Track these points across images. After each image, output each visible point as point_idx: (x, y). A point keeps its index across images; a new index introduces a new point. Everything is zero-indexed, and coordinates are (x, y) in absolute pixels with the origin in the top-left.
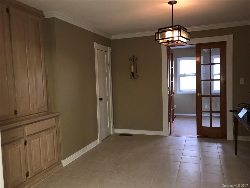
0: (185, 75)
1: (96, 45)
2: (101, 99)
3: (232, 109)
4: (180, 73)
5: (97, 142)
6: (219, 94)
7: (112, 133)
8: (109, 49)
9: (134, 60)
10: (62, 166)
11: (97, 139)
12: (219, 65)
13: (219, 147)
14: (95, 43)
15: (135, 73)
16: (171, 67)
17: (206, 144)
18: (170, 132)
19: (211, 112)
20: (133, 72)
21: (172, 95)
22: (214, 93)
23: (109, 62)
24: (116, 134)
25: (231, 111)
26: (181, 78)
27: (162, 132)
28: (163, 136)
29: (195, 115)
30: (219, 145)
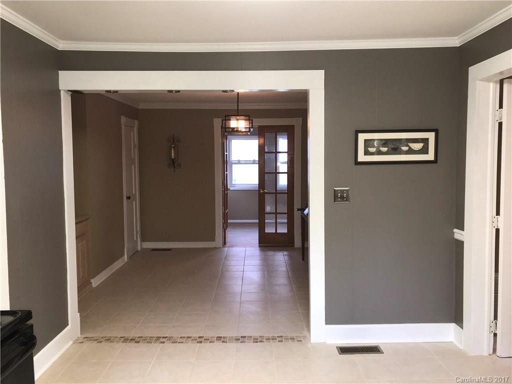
0: (239, 162)
1: (123, 119)
2: (128, 198)
3: (300, 207)
4: (233, 159)
5: (125, 260)
6: (285, 190)
7: (139, 248)
8: (136, 123)
9: (174, 142)
10: (92, 286)
11: (124, 255)
12: (286, 154)
13: (286, 255)
14: (122, 116)
15: (175, 160)
16: (225, 153)
17: (270, 253)
18: (225, 243)
19: (276, 213)
20: (173, 160)
21: (226, 192)
22: (280, 189)
23: (136, 142)
24: (144, 250)
25: (298, 210)
26: (234, 166)
27: (214, 242)
28: (215, 248)
29: (257, 221)
30: (285, 253)
